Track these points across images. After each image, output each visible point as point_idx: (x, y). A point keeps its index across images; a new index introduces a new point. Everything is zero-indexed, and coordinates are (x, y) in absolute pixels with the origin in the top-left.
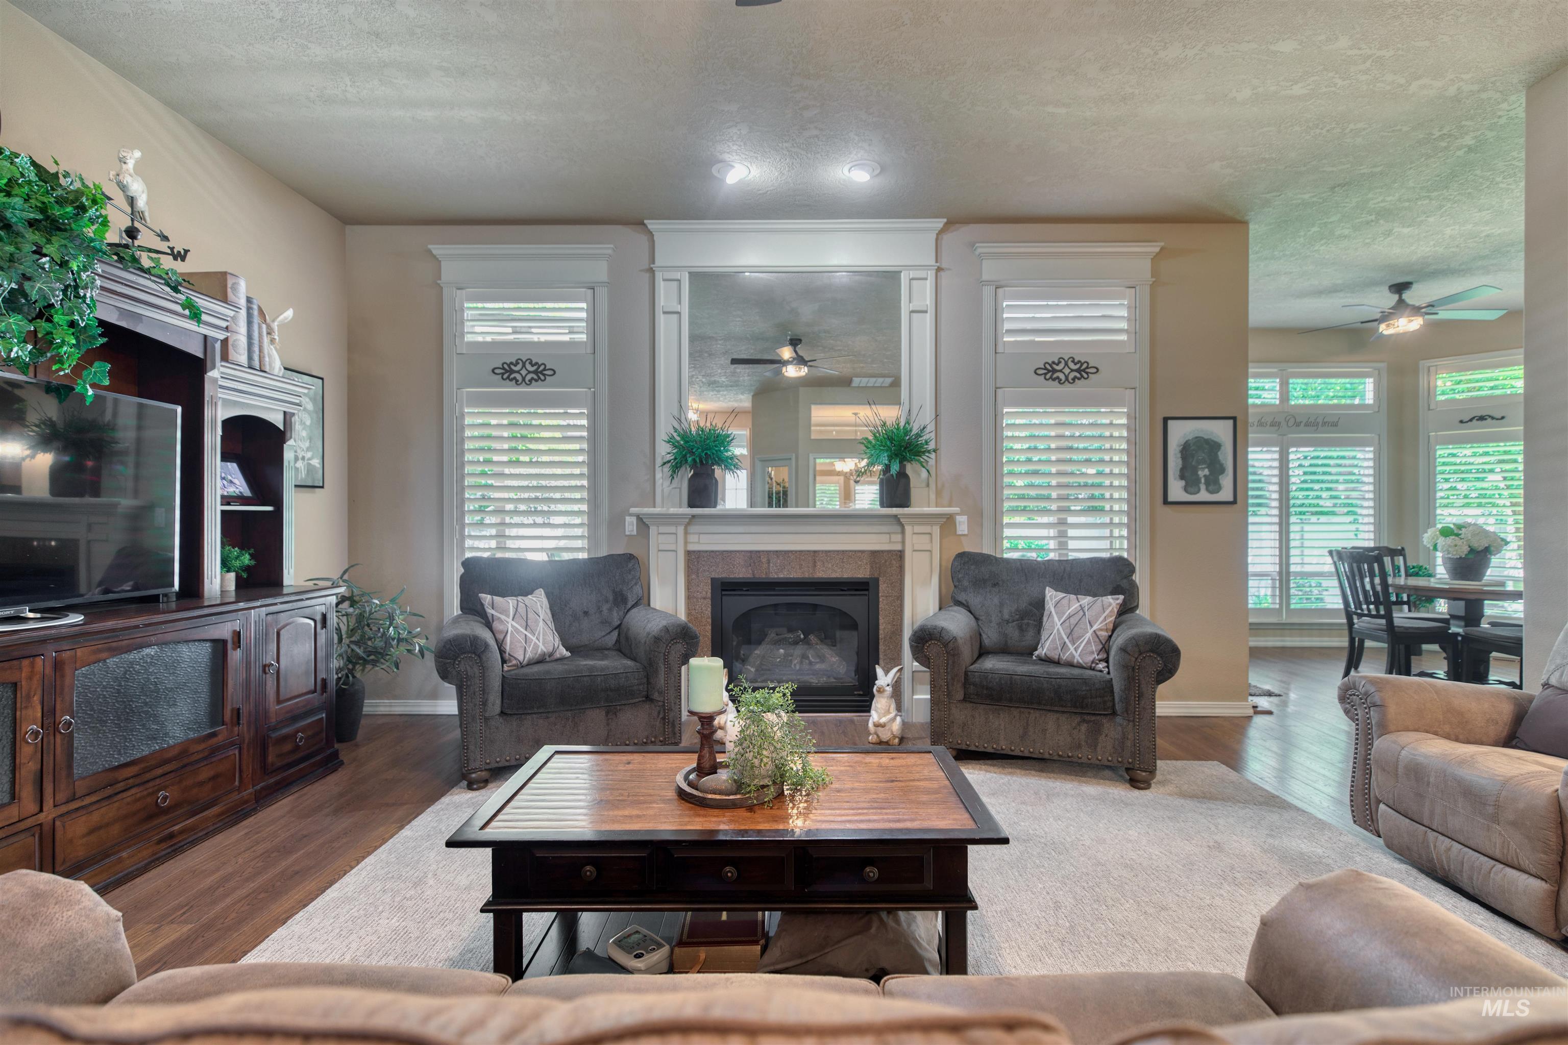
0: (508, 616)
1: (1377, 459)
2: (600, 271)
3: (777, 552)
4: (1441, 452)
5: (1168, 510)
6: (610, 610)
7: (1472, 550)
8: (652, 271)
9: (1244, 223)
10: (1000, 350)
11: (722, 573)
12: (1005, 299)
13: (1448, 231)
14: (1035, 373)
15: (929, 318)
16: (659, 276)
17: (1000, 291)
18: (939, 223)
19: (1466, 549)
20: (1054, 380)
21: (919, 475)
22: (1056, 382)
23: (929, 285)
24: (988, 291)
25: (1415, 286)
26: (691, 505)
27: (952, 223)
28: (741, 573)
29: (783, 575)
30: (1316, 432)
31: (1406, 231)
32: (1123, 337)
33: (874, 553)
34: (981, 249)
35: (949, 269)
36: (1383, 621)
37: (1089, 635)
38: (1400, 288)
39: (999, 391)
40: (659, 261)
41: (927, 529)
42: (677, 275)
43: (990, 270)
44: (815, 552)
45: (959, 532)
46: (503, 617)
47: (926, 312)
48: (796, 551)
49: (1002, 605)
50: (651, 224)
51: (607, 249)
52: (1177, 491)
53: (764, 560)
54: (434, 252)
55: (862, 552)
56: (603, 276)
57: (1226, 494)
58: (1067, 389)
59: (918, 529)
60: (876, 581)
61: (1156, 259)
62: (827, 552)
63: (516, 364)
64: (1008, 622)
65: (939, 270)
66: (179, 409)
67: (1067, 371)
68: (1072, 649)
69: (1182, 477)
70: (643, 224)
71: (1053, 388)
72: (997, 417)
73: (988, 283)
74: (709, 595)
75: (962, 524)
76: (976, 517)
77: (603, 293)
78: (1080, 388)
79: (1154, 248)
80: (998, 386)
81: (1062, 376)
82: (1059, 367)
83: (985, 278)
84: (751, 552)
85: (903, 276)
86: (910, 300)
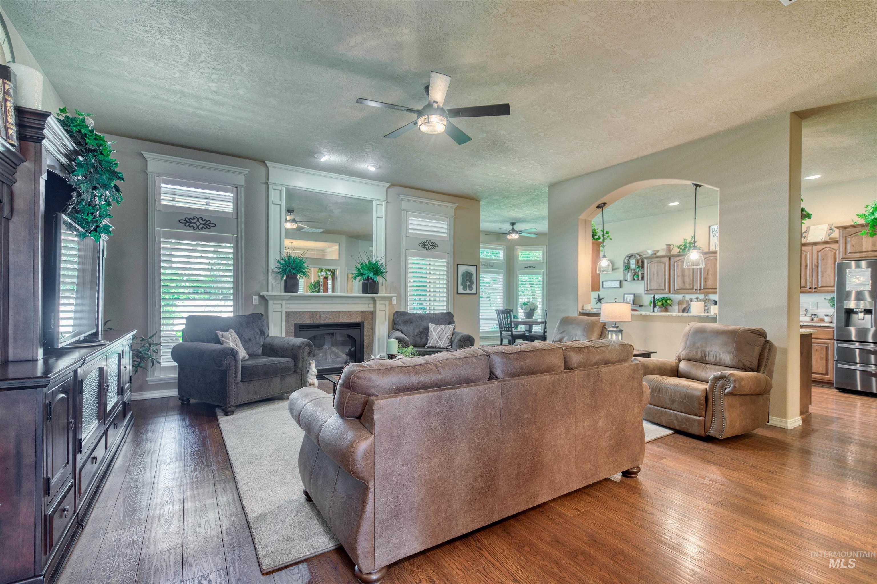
0: (229, 340)
2: (241, 180)
4: (520, 277)
5: (458, 296)
6: (259, 338)
7: (531, 309)
8: (267, 184)
9: (479, 201)
10: (407, 235)
11: (300, 321)
12: (409, 216)
13: (527, 212)
14: (419, 245)
15: (383, 220)
16: (271, 187)
17: (408, 213)
18: (388, 185)
19: (529, 309)
20: (425, 248)
23: (383, 207)
24: (404, 213)
25: (517, 224)
26: (285, 291)
27: (393, 185)
28: (308, 321)
29: (326, 321)
30: (487, 268)
31: (518, 210)
32: (446, 235)
33: (362, 312)
34: (402, 197)
35: (391, 203)
36: (510, 333)
37: (445, 338)
38: (513, 224)
39: (407, 251)
40: (271, 180)
41: (384, 302)
42: (280, 188)
43: (404, 205)
44: (339, 312)
45: (393, 304)
46: (228, 341)
47: (382, 218)
48: (331, 311)
49: (414, 330)
50: (268, 163)
51: (246, 171)
52: (461, 290)
53: (318, 315)
54: (145, 155)
55: (358, 311)
56: (243, 183)
57: (474, 291)
58: (429, 252)
59: (381, 302)
60: (364, 323)
61: (456, 209)
62: (344, 312)
63: (194, 219)
64: (416, 336)
65: (387, 202)
67: (429, 245)
68: (440, 343)
69: (462, 285)
70: (264, 162)
71: (424, 251)
72: (406, 260)
73: (404, 210)
74: (294, 331)
75: (395, 301)
76: (399, 298)
77: (242, 191)
78: (433, 252)
79: (455, 206)
80: (406, 249)
81: (427, 247)
82: (426, 244)
83: (402, 208)
84: (312, 312)
85: (374, 203)
86: (377, 213)
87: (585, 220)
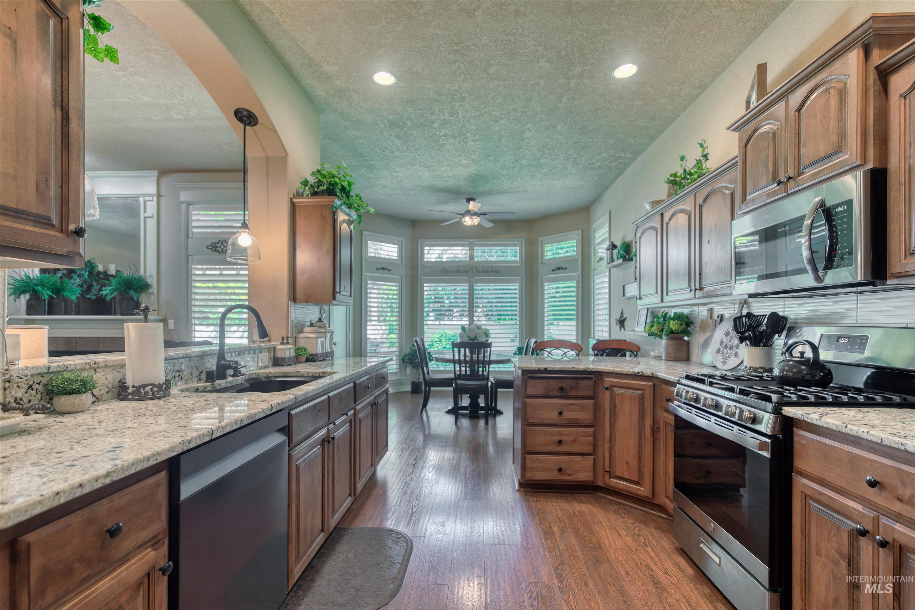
1: (521, 290)
3: (80, 338)
4: (547, 286)
10: (190, 236)
12: (194, 210)
14: (207, 248)
15: (154, 220)
17: (190, 207)
18: (157, 173)
20: (216, 251)
21: (150, 299)
22: (217, 253)
23: (154, 203)
27: (164, 173)
30: (487, 276)
34: (179, 185)
35: (165, 196)
39: (190, 258)
43: (184, 196)
45: (170, 328)
47: (152, 217)
48: (89, 338)
53: (74, 342)
58: (223, 256)
65: (159, 196)
67: (222, 247)
71: (216, 256)
72: (188, 270)
73: (183, 202)
75: (171, 324)
76: (178, 321)
80: (189, 254)
81: (220, 250)
82: (217, 245)
83: (182, 199)
84: (68, 338)
85: (141, 199)
86: (145, 211)
87: (267, 158)
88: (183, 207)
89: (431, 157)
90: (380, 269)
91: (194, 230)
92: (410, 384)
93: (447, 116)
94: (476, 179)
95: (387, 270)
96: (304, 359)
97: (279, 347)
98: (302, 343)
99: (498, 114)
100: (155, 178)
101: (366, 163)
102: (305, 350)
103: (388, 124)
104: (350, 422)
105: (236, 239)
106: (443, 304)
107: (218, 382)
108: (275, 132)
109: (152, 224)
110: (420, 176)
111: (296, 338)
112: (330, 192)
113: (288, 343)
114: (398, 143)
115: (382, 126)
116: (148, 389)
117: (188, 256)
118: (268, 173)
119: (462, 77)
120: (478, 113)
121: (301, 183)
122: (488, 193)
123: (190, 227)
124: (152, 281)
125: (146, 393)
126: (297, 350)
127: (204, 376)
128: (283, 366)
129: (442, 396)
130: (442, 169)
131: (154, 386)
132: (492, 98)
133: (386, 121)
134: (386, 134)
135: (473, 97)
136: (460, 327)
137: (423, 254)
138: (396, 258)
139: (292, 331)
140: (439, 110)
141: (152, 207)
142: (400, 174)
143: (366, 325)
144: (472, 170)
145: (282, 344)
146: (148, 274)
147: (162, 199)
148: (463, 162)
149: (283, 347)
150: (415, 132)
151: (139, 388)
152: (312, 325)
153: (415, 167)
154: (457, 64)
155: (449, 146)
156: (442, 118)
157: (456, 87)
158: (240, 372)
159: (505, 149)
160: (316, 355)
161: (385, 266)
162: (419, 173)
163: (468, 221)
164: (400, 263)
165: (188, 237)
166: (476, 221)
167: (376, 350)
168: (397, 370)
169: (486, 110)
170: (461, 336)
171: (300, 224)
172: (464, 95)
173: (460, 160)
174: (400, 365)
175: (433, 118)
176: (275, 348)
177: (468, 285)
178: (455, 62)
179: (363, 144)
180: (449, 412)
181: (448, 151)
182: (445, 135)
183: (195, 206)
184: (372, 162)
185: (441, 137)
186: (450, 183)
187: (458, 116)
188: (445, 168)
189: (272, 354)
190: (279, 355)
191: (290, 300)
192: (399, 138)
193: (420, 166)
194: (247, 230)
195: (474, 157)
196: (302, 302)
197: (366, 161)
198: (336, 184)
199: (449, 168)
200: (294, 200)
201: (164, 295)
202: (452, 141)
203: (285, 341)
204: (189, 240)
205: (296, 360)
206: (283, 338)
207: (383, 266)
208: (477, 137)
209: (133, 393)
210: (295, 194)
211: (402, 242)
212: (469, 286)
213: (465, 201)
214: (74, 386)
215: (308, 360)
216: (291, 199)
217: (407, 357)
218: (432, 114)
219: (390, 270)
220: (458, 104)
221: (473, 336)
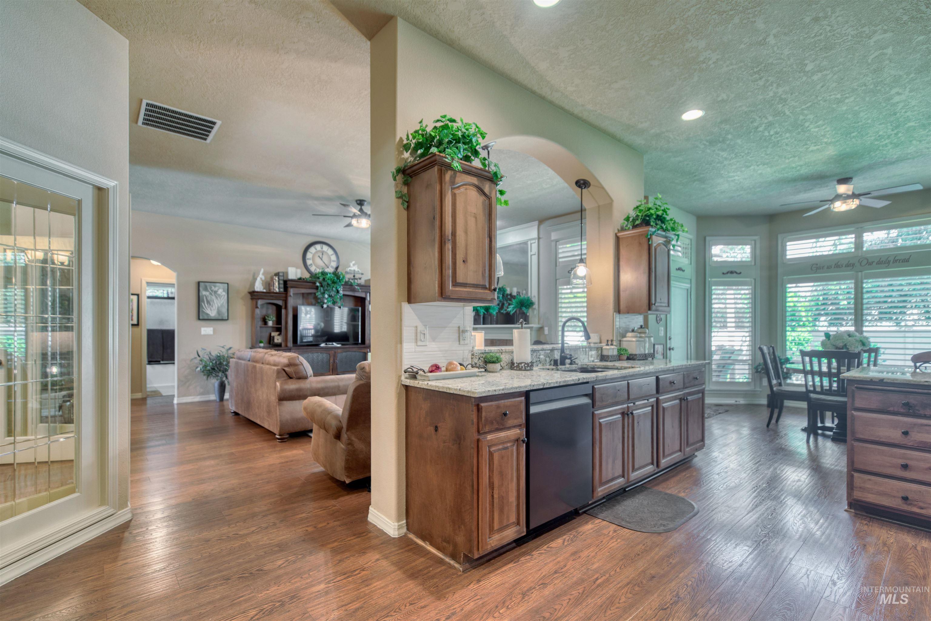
10: (558, 265)
12: (559, 245)
14: (569, 272)
15: (536, 256)
17: (558, 243)
18: (538, 223)
21: (534, 313)
23: (536, 244)
26: (475, 324)
27: (541, 222)
30: (887, 267)
34: (550, 229)
35: (542, 238)
39: (558, 281)
43: (554, 236)
45: (545, 334)
47: (535, 254)
65: (539, 238)
66: (360, 308)
72: (557, 290)
73: (552, 241)
75: (546, 329)
80: (557, 278)
83: (553, 238)
85: (529, 243)
86: (531, 251)
87: (599, 206)
88: (553, 244)
89: (767, 155)
90: (727, 273)
91: (560, 260)
92: (766, 396)
93: (770, 118)
94: (842, 158)
95: (736, 273)
96: (625, 358)
97: (605, 347)
98: (624, 345)
99: (839, 96)
100: (536, 227)
101: (696, 178)
102: (626, 350)
103: (707, 144)
104: (652, 406)
105: (576, 270)
106: (837, 306)
107: (560, 367)
108: (603, 188)
109: (535, 258)
110: (761, 174)
111: (620, 341)
112: (646, 222)
113: (612, 345)
114: (725, 154)
115: (702, 146)
116: (523, 365)
117: (556, 280)
118: (599, 218)
119: (775, 85)
120: (809, 104)
121: (624, 220)
122: (871, 167)
123: (557, 259)
124: (535, 300)
125: (522, 367)
126: (619, 350)
127: (552, 363)
128: (607, 361)
129: (796, 411)
130: (787, 161)
131: (526, 363)
132: (822, 87)
133: (705, 142)
134: (708, 151)
135: (797, 94)
136: (823, 334)
137: (784, 250)
138: (749, 260)
139: (617, 336)
140: (760, 117)
141: (535, 247)
142: (736, 178)
143: (710, 332)
144: (831, 151)
145: (607, 345)
146: (533, 295)
147: (541, 240)
148: (812, 148)
149: (608, 347)
150: (739, 141)
151: (519, 364)
152: (633, 331)
153: (752, 167)
154: (763, 79)
155: (786, 140)
156: (766, 121)
157: (771, 94)
158: (574, 362)
159: (869, 121)
160: (636, 355)
161: (733, 270)
162: (759, 172)
163: (839, 207)
164: (753, 263)
165: (556, 266)
166: (853, 204)
167: (730, 357)
168: (750, 380)
169: (819, 98)
170: (823, 344)
171: (623, 252)
172: (783, 97)
173: (807, 148)
174: (752, 374)
175: (755, 124)
176: (602, 348)
177: (853, 281)
178: (760, 79)
179: (687, 164)
180: (804, 430)
181: (787, 145)
182: (777, 133)
183: (561, 242)
184: (702, 176)
185: (772, 136)
186: (804, 171)
187: (785, 114)
188: (791, 159)
189: (600, 352)
190: (605, 353)
191: (615, 311)
192: (723, 150)
193: (758, 166)
194: (583, 264)
195: (826, 140)
196: (624, 313)
197: (695, 176)
198: (652, 215)
199: (796, 159)
200: (619, 234)
201: (542, 310)
202: (788, 135)
203: (610, 343)
204: (557, 268)
205: (619, 358)
206: (608, 341)
207: (731, 270)
208: (820, 122)
209: (517, 367)
210: (620, 228)
211: (755, 241)
212: (856, 284)
213: (835, 183)
214: (494, 359)
215: (628, 359)
216: (616, 234)
217: (761, 367)
218: (752, 122)
219: (740, 273)
220: (780, 106)
221: (840, 344)
